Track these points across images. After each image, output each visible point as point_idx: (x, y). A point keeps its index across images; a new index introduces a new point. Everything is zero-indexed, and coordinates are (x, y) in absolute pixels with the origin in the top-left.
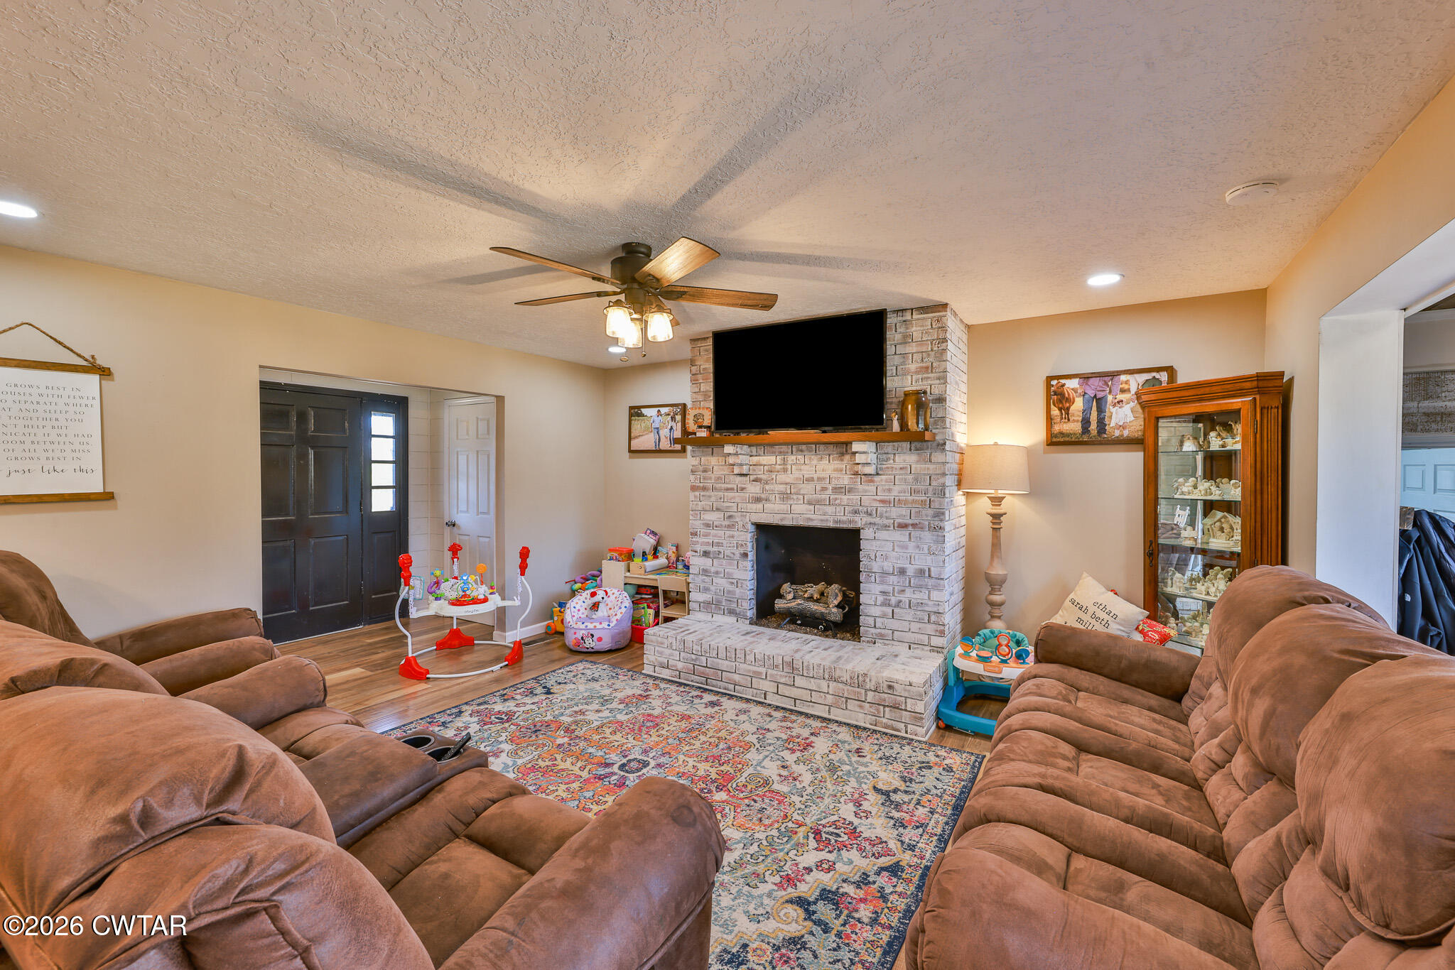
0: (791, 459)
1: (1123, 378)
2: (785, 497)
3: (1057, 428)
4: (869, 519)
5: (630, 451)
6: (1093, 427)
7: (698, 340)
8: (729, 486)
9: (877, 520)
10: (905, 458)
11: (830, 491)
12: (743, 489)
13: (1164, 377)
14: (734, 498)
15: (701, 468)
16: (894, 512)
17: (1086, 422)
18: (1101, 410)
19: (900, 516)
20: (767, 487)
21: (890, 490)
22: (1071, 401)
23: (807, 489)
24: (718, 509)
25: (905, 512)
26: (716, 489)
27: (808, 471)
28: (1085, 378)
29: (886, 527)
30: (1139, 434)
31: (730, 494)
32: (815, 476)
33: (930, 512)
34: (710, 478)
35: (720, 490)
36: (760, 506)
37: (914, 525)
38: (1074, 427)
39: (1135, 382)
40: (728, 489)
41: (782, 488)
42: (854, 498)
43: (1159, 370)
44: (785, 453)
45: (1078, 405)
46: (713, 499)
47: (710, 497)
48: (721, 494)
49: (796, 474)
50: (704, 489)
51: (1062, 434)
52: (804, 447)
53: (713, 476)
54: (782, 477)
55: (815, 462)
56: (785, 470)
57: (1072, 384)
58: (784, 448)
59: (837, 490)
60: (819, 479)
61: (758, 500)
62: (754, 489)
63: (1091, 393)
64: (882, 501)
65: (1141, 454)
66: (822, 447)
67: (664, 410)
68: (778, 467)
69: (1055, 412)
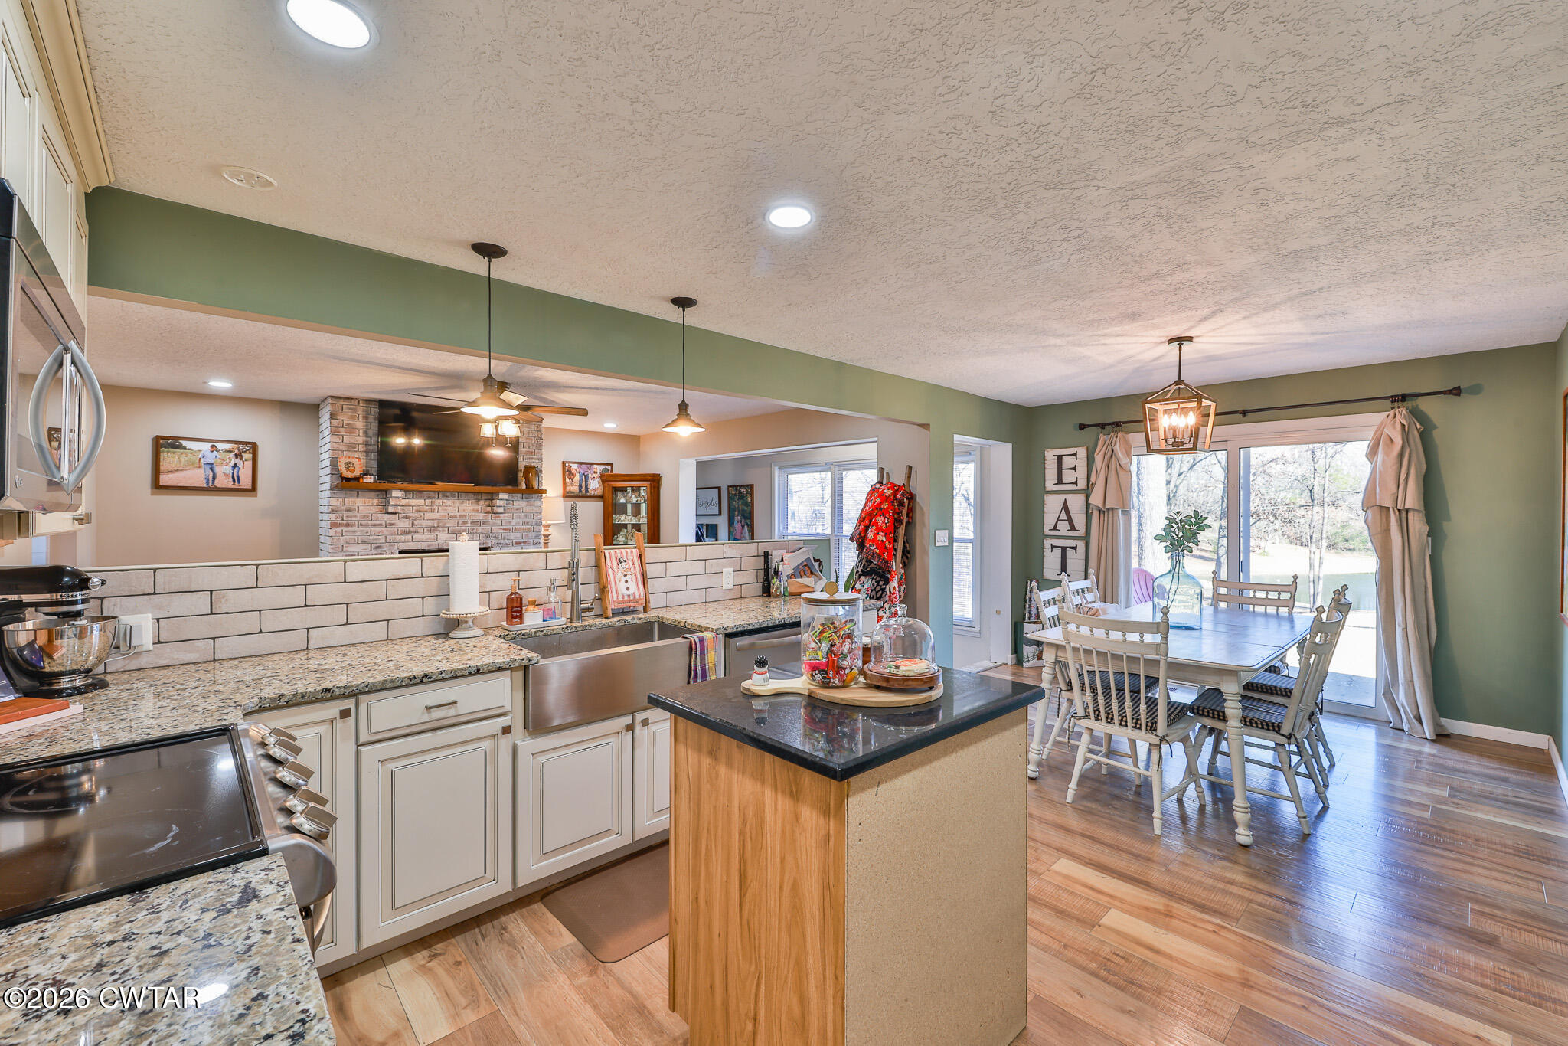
0: (438, 502)
1: (595, 466)
2: (432, 529)
3: (568, 489)
4: (496, 541)
5: (157, 486)
6: (583, 489)
7: (340, 398)
8: (378, 522)
9: (502, 541)
10: (520, 504)
11: (469, 524)
12: (391, 525)
13: (609, 467)
14: (382, 531)
15: (344, 508)
16: (512, 535)
17: (580, 487)
18: (586, 481)
19: (516, 538)
20: (416, 523)
21: (510, 522)
22: (574, 475)
23: (451, 523)
24: (364, 542)
25: (519, 535)
26: (361, 525)
27: (452, 511)
28: (581, 464)
29: (508, 545)
30: (600, 494)
31: (378, 529)
32: (458, 514)
33: (534, 534)
34: (355, 516)
35: (367, 526)
36: (409, 537)
37: (525, 543)
38: (575, 489)
39: (599, 469)
40: (375, 525)
41: (430, 523)
42: (487, 527)
43: (608, 464)
44: (432, 498)
45: (577, 478)
46: (358, 534)
47: (355, 532)
48: (368, 529)
49: (442, 513)
50: (348, 525)
51: (570, 492)
52: (448, 494)
53: (358, 515)
54: (429, 515)
55: (457, 505)
56: (432, 510)
57: (575, 466)
58: (432, 494)
59: (474, 523)
60: (460, 516)
61: (407, 532)
62: (404, 524)
63: (582, 472)
64: (504, 529)
65: (602, 503)
66: (463, 495)
67: (220, 446)
68: (426, 508)
69: (567, 480)
